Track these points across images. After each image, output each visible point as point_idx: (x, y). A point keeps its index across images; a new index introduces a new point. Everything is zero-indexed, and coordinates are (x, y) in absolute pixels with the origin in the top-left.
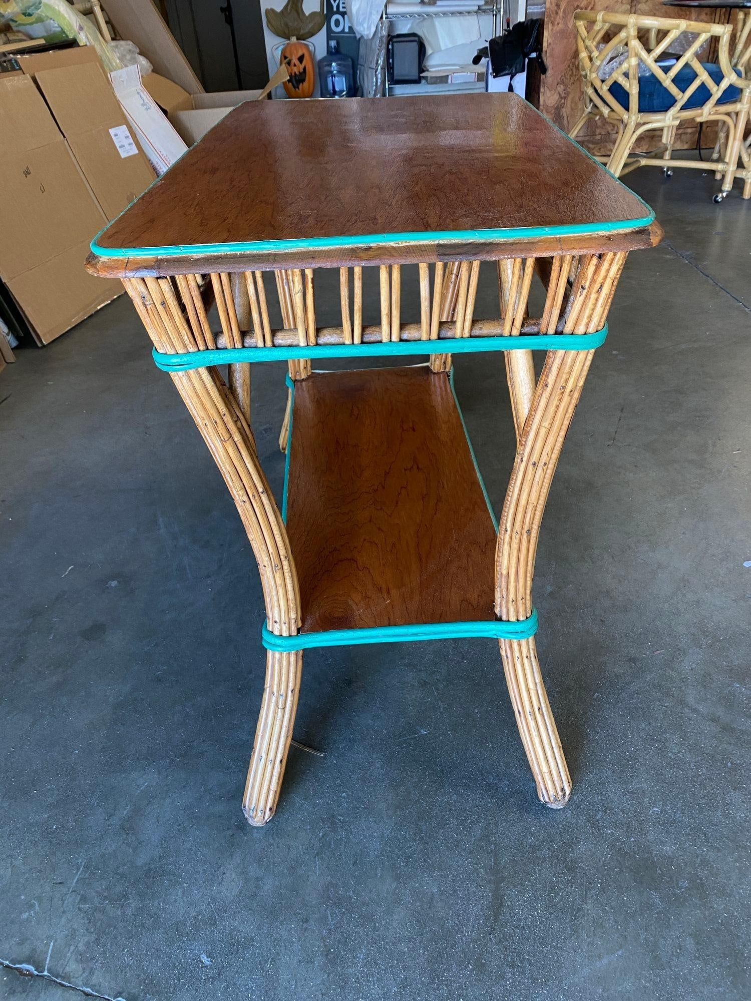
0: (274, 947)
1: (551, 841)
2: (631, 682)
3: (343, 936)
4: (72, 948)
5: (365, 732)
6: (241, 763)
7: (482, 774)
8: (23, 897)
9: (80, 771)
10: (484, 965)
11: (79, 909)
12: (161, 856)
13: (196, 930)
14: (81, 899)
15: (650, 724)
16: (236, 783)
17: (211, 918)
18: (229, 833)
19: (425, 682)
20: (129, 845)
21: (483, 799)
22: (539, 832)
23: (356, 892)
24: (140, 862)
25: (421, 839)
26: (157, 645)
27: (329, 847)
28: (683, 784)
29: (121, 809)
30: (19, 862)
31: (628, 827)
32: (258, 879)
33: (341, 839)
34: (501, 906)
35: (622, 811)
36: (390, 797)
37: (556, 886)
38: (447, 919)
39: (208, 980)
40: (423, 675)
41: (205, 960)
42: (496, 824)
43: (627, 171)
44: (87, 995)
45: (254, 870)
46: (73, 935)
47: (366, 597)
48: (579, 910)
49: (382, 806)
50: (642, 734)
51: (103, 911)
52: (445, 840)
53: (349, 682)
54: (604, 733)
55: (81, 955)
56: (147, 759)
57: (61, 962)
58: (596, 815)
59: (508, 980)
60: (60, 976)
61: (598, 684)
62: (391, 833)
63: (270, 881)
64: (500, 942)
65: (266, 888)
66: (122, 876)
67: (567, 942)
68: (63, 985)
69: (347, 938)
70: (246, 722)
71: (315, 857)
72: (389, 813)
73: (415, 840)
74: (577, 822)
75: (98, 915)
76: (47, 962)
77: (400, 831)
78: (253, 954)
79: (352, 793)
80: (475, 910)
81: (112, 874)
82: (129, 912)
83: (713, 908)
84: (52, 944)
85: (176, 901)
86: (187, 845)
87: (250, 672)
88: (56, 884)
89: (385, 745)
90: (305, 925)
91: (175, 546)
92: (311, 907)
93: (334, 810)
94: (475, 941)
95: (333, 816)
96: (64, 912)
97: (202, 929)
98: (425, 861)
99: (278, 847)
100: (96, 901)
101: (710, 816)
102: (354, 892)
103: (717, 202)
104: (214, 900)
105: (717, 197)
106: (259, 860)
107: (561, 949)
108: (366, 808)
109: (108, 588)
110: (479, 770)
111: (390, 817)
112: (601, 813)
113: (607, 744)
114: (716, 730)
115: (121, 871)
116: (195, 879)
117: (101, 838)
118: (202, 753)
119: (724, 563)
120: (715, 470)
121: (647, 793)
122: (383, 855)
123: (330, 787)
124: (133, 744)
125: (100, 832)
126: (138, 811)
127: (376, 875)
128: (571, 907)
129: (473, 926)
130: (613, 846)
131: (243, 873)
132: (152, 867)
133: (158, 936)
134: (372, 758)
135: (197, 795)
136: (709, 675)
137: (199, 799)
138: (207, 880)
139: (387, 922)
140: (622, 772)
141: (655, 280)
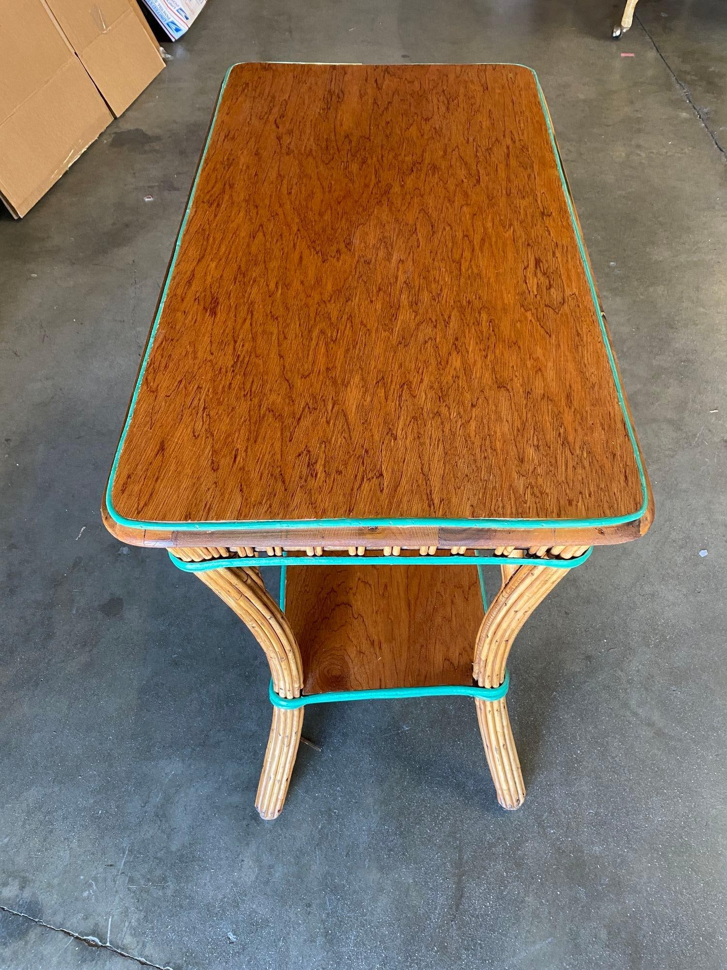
0: (285, 927)
1: (505, 839)
2: (585, 682)
3: (338, 919)
4: (127, 924)
5: (357, 726)
7: (453, 773)
8: (82, 877)
9: (115, 758)
10: (446, 947)
11: (129, 889)
12: (190, 843)
13: (223, 911)
14: (129, 881)
15: (596, 727)
17: (234, 901)
18: (245, 823)
20: (163, 832)
21: (453, 797)
22: (496, 830)
23: (349, 881)
24: (174, 848)
25: (401, 832)
26: (170, 624)
27: (327, 838)
28: (617, 789)
29: (154, 796)
30: (75, 844)
31: (568, 828)
32: (271, 867)
33: (336, 831)
34: (462, 896)
35: (564, 812)
36: (376, 792)
37: (505, 880)
38: (419, 907)
39: (234, 955)
41: (232, 937)
42: (461, 821)
44: (143, 964)
45: (266, 859)
46: (126, 912)
47: (360, 652)
48: (522, 902)
49: (370, 800)
50: (588, 737)
51: (147, 892)
52: (420, 835)
54: (557, 735)
55: (134, 930)
56: (171, 747)
57: (119, 935)
58: (543, 815)
59: (464, 960)
60: (120, 948)
61: (556, 683)
62: (377, 827)
63: (280, 869)
64: (460, 928)
65: (277, 875)
66: (160, 859)
67: (510, 929)
68: (123, 955)
69: (341, 921)
71: (315, 848)
72: (376, 807)
73: (396, 834)
74: (527, 821)
75: (145, 895)
76: (109, 935)
77: (384, 825)
78: (269, 933)
79: (345, 788)
80: (441, 900)
81: (152, 859)
82: (169, 892)
83: (625, 903)
84: (110, 920)
85: (205, 885)
86: (211, 833)
88: (108, 866)
89: (373, 740)
90: (308, 909)
92: (313, 893)
93: (330, 803)
94: (440, 927)
95: (330, 810)
96: (117, 892)
97: (228, 910)
98: (404, 854)
100: (142, 882)
101: (634, 819)
102: (347, 880)
104: (236, 884)
106: (271, 850)
107: (505, 935)
108: (357, 802)
109: (120, 555)
110: (451, 768)
111: (376, 812)
112: (547, 814)
113: (558, 746)
114: (651, 735)
115: (159, 855)
116: (220, 865)
117: (140, 824)
118: (218, 743)
119: (683, 550)
120: (690, 434)
121: (586, 796)
122: (370, 848)
123: (326, 781)
124: (158, 732)
125: (138, 818)
126: (168, 799)
127: (365, 866)
128: (515, 900)
129: (439, 914)
130: (554, 845)
131: (258, 861)
132: (184, 853)
133: (194, 915)
134: (362, 753)
135: (216, 786)
136: (653, 677)
137: (219, 789)
138: (229, 866)
139: (372, 908)
140: (568, 774)
141: (667, 153)
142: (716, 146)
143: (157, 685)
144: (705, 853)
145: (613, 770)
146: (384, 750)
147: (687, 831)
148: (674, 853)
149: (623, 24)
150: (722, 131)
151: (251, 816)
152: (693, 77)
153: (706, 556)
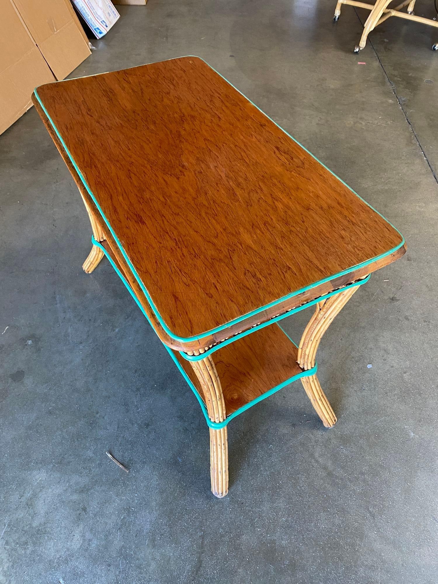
0: (94, 578)
1: (230, 533)
2: (290, 440)
3: (125, 575)
5: (152, 458)
6: (88, 470)
7: (205, 490)
9: (7, 468)
11: (5, 548)
12: (45, 523)
13: (58, 565)
14: (6, 543)
15: (293, 468)
16: (84, 483)
17: (66, 560)
18: (78, 512)
19: (187, 429)
20: (30, 515)
21: (203, 505)
22: (226, 527)
23: (135, 552)
24: (34, 525)
25: (170, 525)
26: (50, 389)
27: (125, 525)
28: (300, 506)
29: (27, 493)
31: (268, 528)
32: (90, 540)
33: (131, 521)
34: (200, 566)
35: (267, 519)
36: (158, 499)
37: (227, 558)
38: (175, 571)
40: (186, 424)
41: (61, 582)
42: (206, 520)
43: (381, 22)
45: (88, 535)
46: (1, 562)
48: (236, 572)
49: (154, 504)
50: (288, 474)
51: (16, 550)
52: (181, 527)
53: (147, 425)
54: (269, 471)
55: (5, 573)
56: (41, 463)
58: (255, 520)
61: (273, 439)
62: (156, 520)
63: (95, 542)
65: (93, 546)
66: (26, 531)
69: (127, 577)
70: (92, 445)
71: (118, 530)
73: (166, 525)
74: (245, 523)
75: (13, 552)
77: (160, 519)
79: (140, 495)
80: (188, 567)
81: (21, 531)
82: (28, 552)
83: (296, 577)
85: (50, 549)
86: (58, 517)
87: (97, 413)
89: (160, 467)
90: (109, 568)
91: (65, 318)
92: (113, 558)
93: (130, 504)
95: (129, 507)
97: (61, 565)
98: (169, 538)
99: (101, 523)
100: (13, 544)
101: (308, 526)
103: (434, 49)
104: (68, 549)
105: (435, 46)
106: (91, 530)
108: (146, 504)
109: (26, 345)
111: (156, 511)
112: (257, 519)
113: (269, 478)
114: (324, 474)
115: (25, 529)
116: (60, 537)
117: (17, 509)
118: (69, 462)
119: (357, 363)
120: (370, 293)
121: (282, 509)
122: (150, 533)
123: (130, 490)
124: (35, 453)
125: (16, 505)
126: (35, 495)
127: (145, 543)
128: (232, 570)
129: (186, 576)
130: (259, 538)
131: (83, 536)
132: (40, 528)
133: (41, 566)
134: (153, 474)
135: (65, 488)
136: (330, 439)
137: (66, 491)
138: (66, 538)
139: (146, 570)
140: (273, 495)
141: (377, 123)
142: (407, 121)
143: (38, 425)
144: (348, 549)
145: (300, 494)
146: (166, 473)
147: (339, 535)
148: (329, 548)
149: (360, 45)
150: (411, 112)
151: (82, 508)
152: (398, 79)
153: (371, 368)
